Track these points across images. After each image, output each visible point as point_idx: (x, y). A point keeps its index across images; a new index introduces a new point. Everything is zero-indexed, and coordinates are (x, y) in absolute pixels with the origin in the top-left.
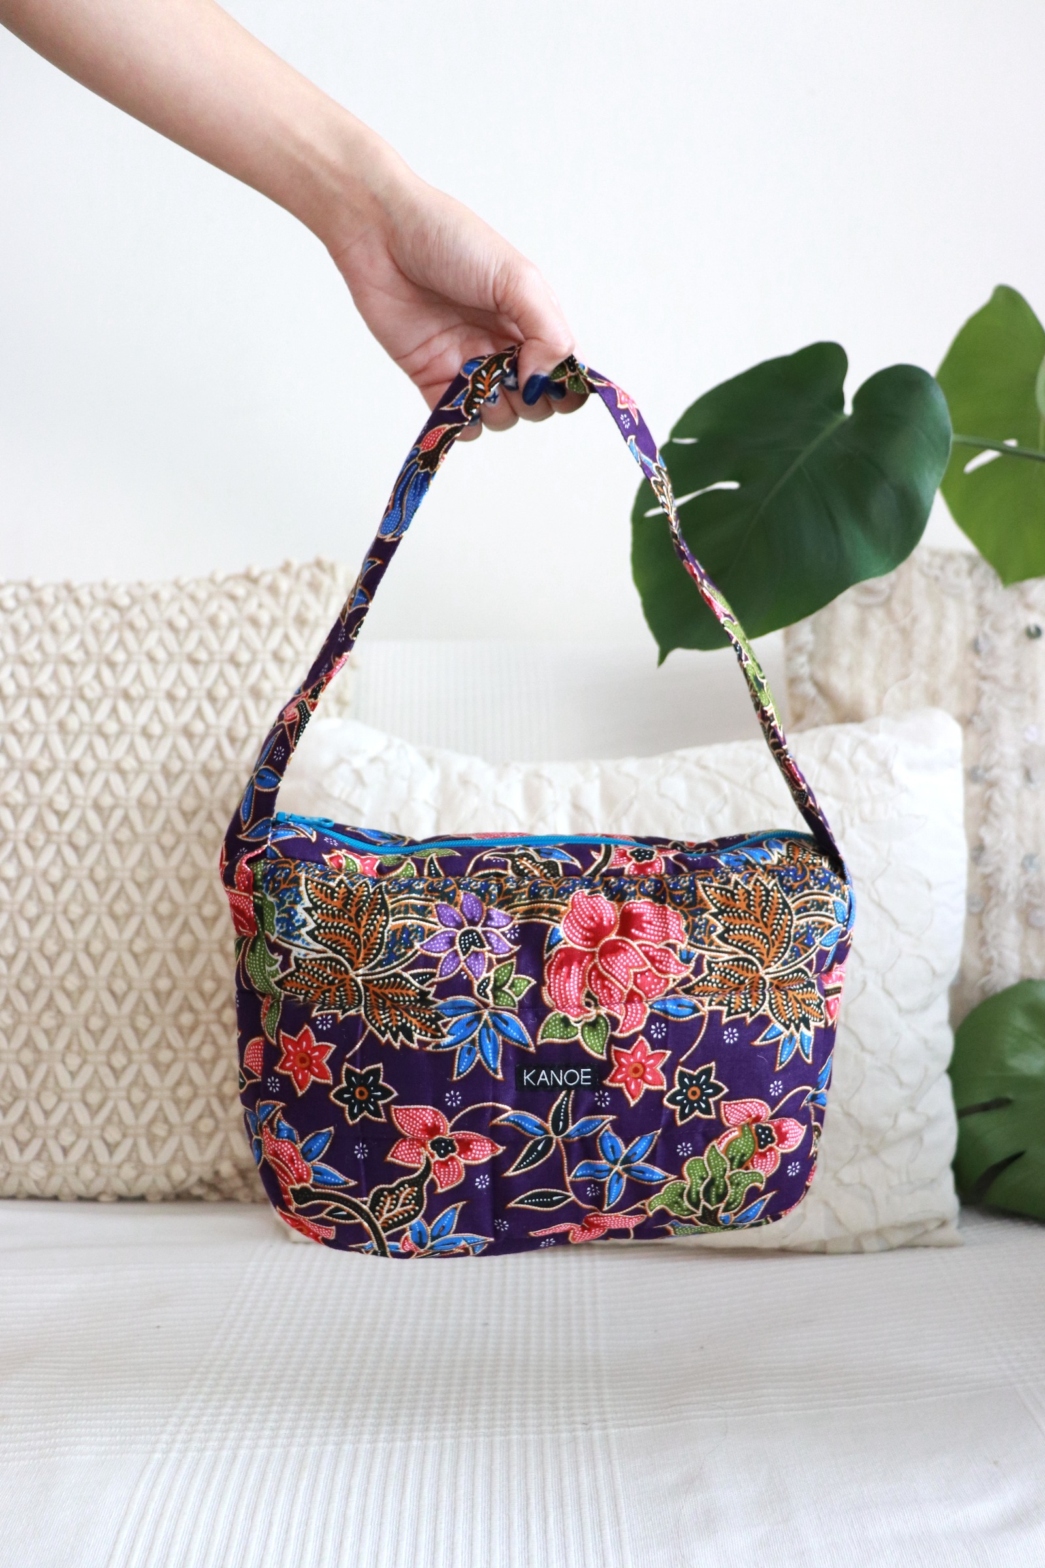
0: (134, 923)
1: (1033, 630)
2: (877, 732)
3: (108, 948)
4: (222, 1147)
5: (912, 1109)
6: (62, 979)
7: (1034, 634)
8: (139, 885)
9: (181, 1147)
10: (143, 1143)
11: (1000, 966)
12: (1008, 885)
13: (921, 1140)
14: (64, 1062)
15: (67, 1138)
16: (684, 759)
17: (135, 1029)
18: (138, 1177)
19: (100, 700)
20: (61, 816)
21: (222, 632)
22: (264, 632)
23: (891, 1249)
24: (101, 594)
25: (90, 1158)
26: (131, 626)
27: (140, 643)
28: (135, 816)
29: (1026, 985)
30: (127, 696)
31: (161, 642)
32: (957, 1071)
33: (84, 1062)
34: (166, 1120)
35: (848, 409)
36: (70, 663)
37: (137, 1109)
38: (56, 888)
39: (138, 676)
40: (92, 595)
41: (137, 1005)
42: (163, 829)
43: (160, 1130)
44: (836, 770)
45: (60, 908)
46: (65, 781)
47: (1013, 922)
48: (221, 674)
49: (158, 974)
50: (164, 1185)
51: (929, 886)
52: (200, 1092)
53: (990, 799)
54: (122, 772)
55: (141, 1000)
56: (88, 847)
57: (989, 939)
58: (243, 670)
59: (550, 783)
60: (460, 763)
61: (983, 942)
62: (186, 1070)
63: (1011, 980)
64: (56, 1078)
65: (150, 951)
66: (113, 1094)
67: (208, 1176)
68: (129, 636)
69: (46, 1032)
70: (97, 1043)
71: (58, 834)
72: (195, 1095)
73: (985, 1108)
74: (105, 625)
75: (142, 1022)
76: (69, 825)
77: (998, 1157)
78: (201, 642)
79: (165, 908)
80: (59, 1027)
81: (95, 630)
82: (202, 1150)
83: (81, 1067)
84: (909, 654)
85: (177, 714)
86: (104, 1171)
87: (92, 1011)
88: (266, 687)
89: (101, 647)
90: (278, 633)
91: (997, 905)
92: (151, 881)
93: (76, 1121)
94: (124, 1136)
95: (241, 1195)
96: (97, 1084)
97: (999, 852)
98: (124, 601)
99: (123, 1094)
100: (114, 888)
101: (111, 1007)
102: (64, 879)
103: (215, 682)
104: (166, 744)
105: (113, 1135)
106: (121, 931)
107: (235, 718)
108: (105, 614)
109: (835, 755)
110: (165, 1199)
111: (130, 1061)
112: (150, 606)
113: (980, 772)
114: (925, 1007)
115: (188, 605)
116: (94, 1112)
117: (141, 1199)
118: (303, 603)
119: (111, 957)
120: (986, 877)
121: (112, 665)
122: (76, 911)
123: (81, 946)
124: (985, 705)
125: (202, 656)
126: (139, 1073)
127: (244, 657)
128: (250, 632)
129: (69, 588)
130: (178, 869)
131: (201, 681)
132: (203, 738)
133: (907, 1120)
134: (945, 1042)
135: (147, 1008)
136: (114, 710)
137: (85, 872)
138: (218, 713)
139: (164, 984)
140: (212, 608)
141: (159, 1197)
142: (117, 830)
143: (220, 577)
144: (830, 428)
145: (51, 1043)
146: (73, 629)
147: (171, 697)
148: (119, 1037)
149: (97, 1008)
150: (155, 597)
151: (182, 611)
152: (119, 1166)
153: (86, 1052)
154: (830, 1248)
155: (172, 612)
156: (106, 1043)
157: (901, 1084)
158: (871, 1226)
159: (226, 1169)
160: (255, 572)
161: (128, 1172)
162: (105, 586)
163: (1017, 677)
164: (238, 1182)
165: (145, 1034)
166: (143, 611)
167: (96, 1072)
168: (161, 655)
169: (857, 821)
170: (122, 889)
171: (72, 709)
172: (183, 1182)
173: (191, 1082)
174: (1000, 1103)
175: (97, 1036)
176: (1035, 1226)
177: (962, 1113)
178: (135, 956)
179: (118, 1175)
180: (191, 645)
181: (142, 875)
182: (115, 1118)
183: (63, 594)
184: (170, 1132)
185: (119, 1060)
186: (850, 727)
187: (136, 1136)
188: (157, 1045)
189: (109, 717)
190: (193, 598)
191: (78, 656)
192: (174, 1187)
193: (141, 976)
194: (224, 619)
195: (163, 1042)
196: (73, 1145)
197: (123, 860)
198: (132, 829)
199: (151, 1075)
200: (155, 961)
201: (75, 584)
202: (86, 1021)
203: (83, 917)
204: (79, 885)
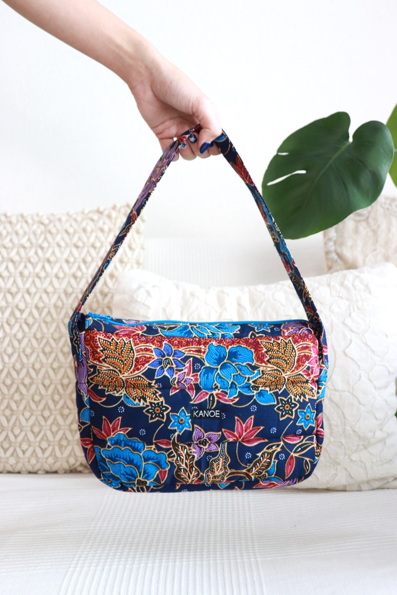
0: (53, 356)
2: (364, 273)
3: (42, 366)
5: (381, 430)
6: (23, 379)
8: (55, 340)
9: (73, 450)
10: (57, 449)
13: (385, 443)
14: (23, 415)
15: (25, 446)
16: (283, 285)
17: (53, 400)
18: (55, 463)
19: (37, 263)
20: (22, 312)
21: (88, 234)
22: (106, 234)
23: (373, 489)
24: (36, 219)
25: (34, 455)
26: (50, 232)
27: (54, 239)
28: (53, 311)
30: (49, 261)
31: (63, 238)
33: (32, 414)
34: (66, 439)
35: (351, 140)
36: (24, 247)
37: (54, 434)
38: (20, 342)
39: (53, 253)
40: (32, 219)
41: (54, 390)
42: (65, 316)
43: (64, 443)
44: (347, 288)
45: (21, 350)
46: (23, 297)
48: (88, 252)
49: (63, 377)
50: (66, 466)
51: (387, 336)
54: (47, 293)
55: (56, 388)
56: (33, 324)
58: (97, 250)
59: (228, 295)
60: (190, 287)
62: (75, 418)
64: (20, 421)
65: (59, 368)
66: (44, 428)
68: (49, 236)
69: (16, 402)
70: (37, 406)
71: (21, 319)
74: (39, 232)
75: (56, 397)
76: (25, 315)
78: (80, 238)
79: (66, 349)
80: (21, 400)
81: (34, 233)
83: (30, 417)
84: (377, 241)
85: (70, 268)
86: (41, 460)
87: (35, 393)
89: (37, 241)
92: (60, 338)
93: (28, 439)
94: (49, 445)
96: (37, 424)
98: (46, 222)
99: (48, 428)
100: (44, 341)
101: (43, 391)
102: (23, 338)
103: (86, 255)
104: (66, 281)
105: (44, 445)
106: (47, 359)
108: (38, 227)
109: (346, 282)
110: (66, 472)
111: (51, 414)
112: (57, 224)
114: (386, 387)
115: (73, 223)
116: (36, 435)
117: (56, 472)
119: (43, 370)
121: (42, 248)
122: (28, 351)
123: (30, 365)
125: (80, 244)
126: (55, 419)
127: (98, 244)
128: (100, 234)
129: (22, 216)
131: (80, 255)
132: (81, 278)
133: (379, 434)
134: (394, 402)
135: (58, 391)
136: (43, 267)
137: (32, 335)
138: (87, 268)
140: (84, 224)
141: (63, 472)
142: (45, 317)
143: (86, 211)
144: (344, 147)
145: (18, 407)
146: (25, 233)
147: (67, 261)
148: (47, 404)
150: (60, 220)
151: (71, 226)
152: (47, 458)
153: (33, 410)
154: (347, 488)
155: (67, 226)
156: (41, 406)
157: (376, 419)
158: (364, 478)
160: (101, 209)
161: (51, 460)
162: (37, 215)
165: (58, 402)
166: (54, 226)
167: (37, 419)
168: (63, 244)
169: (356, 309)
170: (48, 342)
171: (25, 267)
172: (74, 465)
175: (37, 404)
178: (53, 369)
179: (46, 462)
180: (75, 240)
181: (56, 336)
182: (45, 438)
183: (20, 219)
184: (68, 444)
185: (47, 413)
186: (352, 271)
187: (54, 446)
188: (62, 407)
189: (41, 270)
190: (75, 220)
191: (27, 245)
193: (56, 378)
194: (89, 229)
196: (27, 449)
197: (48, 329)
198: (52, 316)
199: (60, 420)
200: (62, 371)
201: (25, 214)
202: (33, 397)
203: (31, 354)
204: (30, 340)
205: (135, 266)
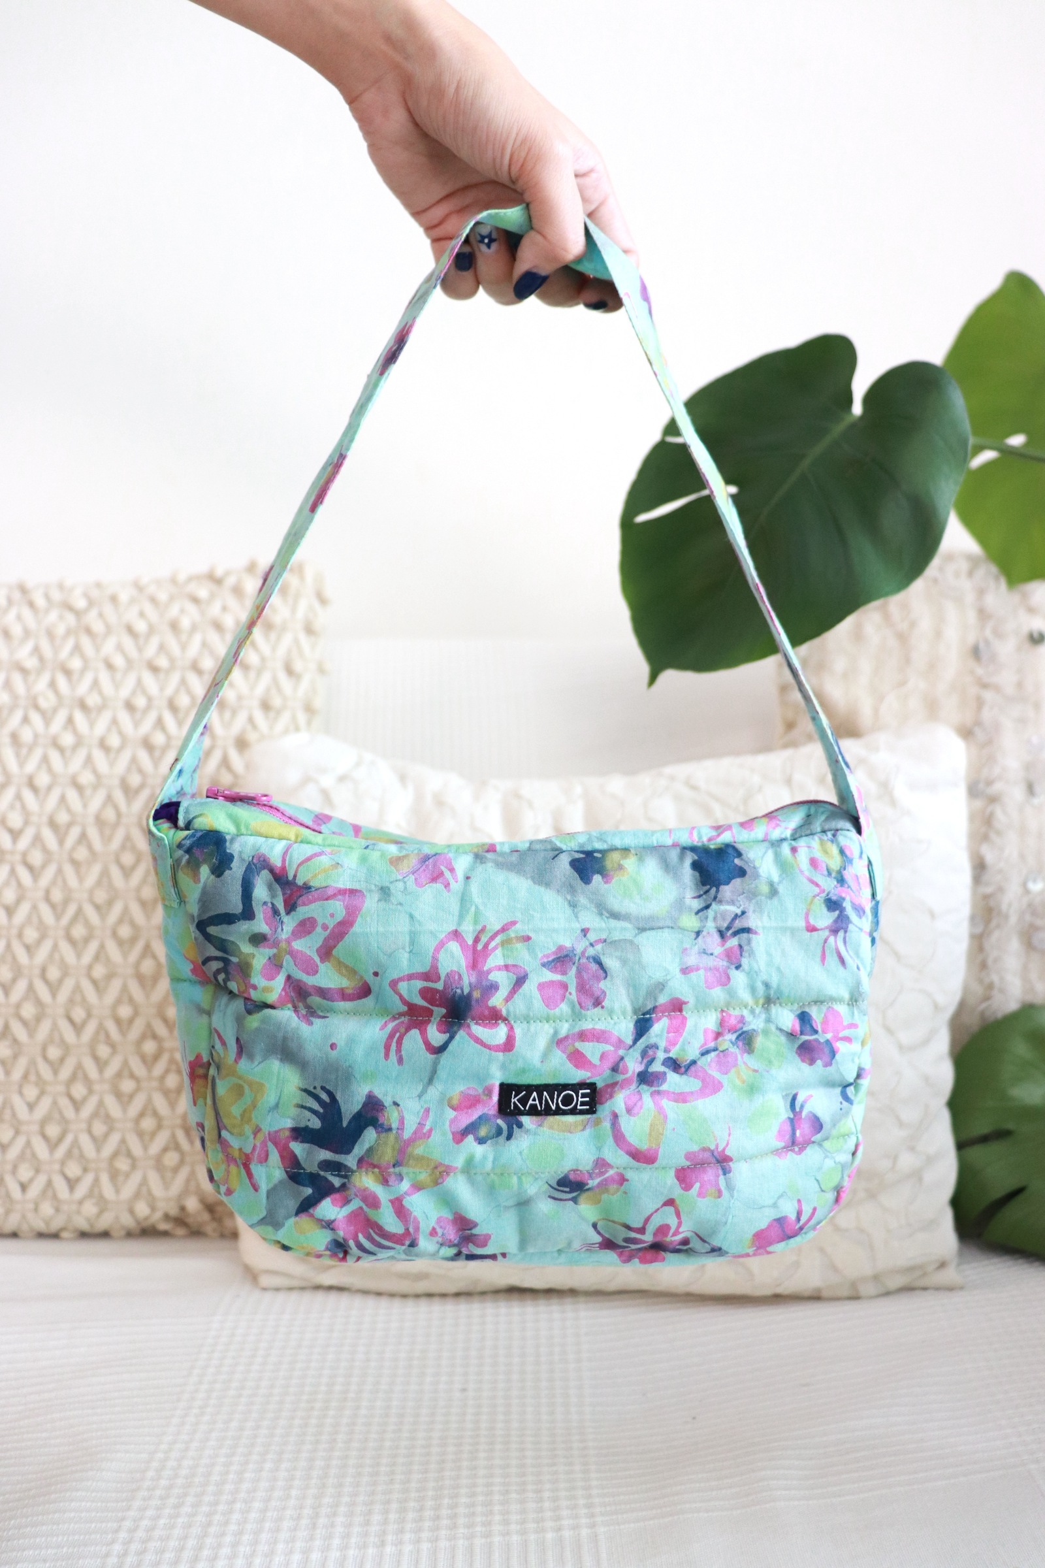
0: (93, 947)
1: (1036, 635)
2: (876, 749)
3: (65, 974)
4: (188, 1181)
5: (912, 1149)
6: (18, 1006)
7: (1036, 639)
8: (97, 907)
9: (144, 1182)
10: (105, 1179)
11: (1002, 991)
12: (1010, 905)
13: (920, 1179)
14: (21, 1093)
15: (25, 1173)
16: (672, 778)
17: (96, 1058)
18: (101, 1212)
19: (55, 710)
20: (15, 835)
21: (184, 637)
23: (887, 1294)
24: (56, 596)
25: (50, 1193)
26: (88, 631)
27: (98, 649)
28: (93, 834)
29: (1028, 1009)
30: (83, 706)
31: (119, 648)
32: (958, 1105)
33: (42, 1093)
34: (129, 1154)
35: (857, 409)
36: (24, 671)
37: (98, 1143)
38: (10, 911)
39: (96, 684)
40: (47, 597)
41: (97, 1032)
42: (123, 847)
43: (123, 1165)
45: (14, 931)
46: (18, 797)
47: (1015, 945)
48: (183, 682)
49: (118, 1002)
50: (127, 1221)
51: (932, 915)
52: (166, 1123)
53: (991, 815)
54: (79, 788)
55: (101, 1027)
56: (44, 867)
57: (990, 961)
59: (530, 805)
60: (435, 780)
61: (984, 966)
62: (149, 1101)
63: (1012, 1006)
64: (12, 1109)
65: (110, 976)
66: (73, 1127)
67: (174, 1211)
68: (86, 642)
70: (56, 1072)
71: (12, 853)
72: (159, 1127)
73: (984, 1139)
74: (61, 630)
76: (24, 843)
77: (998, 1193)
78: (162, 648)
79: (125, 932)
80: (15, 1057)
81: (50, 634)
82: (166, 1185)
83: (38, 1098)
84: (907, 660)
85: (137, 724)
86: (65, 1207)
87: (49, 1041)
89: (56, 651)
91: (998, 926)
92: (110, 903)
93: (34, 1155)
94: (85, 1170)
95: (209, 1228)
96: (57, 1116)
97: (1000, 871)
98: (81, 604)
99: (84, 1126)
100: (71, 910)
101: (69, 1035)
102: (19, 901)
103: (177, 691)
104: (125, 757)
105: (73, 1170)
106: (79, 955)
108: (61, 617)
110: (129, 1235)
112: (108, 610)
113: (981, 786)
114: (926, 1042)
115: (148, 608)
116: (53, 1145)
117: (105, 1235)
119: (69, 984)
120: (986, 897)
121: (68, 673)
122: (31, 935)
123: (37, 971)
124: (987, 715)
125: (163, 662)
126: (101, 1104)
127: (207, 663)
128: (213, 637)
129: (23, 589)
130: (138, 889)
131: (162, 689)
132: (165, 750)
133: (907, 1161)
134: (945, 1075)
135: (107, 1036)
136: (70, 721)
137: (40, 894)
138: (180, 724)
139: (125, 1011)
140: (174, 611)
141: (123, 1233)
142: (73, 849)
143: (182, 577)
144: (838, 429)
145: (8, 1073)
146: (27, 633)
147: (130, 706)
148: (79, 1067)
149: (54, 1037)
150: (114, 599)
151: (142, 614)
152: (81, 1202)
153: (44, 1082)
154: (825, 1294)
155: (131, 615)
156: (65, 1073)
157: (901, 1124)
158: (868, 1271)
159: (192, 1204)
160: (219, 572)
161: (90, 1209)
162: (61, 587)
163: (1020, 685)
164: (206, 1216)
165: (106, 1063)
166: (101, 615)
167: (55, 1103)
168: (119, 661)
170: (79, 912)
171: (26, 720)
172: (146, 1219)
173: (155, 1114)
174: (1001, 1135)
175: (55, 1067)
176: (1037, 1264)
177: (961, 1146)
178: (95, 982)
179: (79, 1212)
180: (151, 650)
181: (101, 896)
182: (76, 1152)
183: (17, 595)
184: (134, 1166)
185: (79, 1090)
187: (97, 1171)
188: (119, 1075)
189: (65, 728)
190: (153, 600)
191: (31, 663)
192: (138, 1222)
193: (101, 1003)
194: (185, 623)
195: (125, 1071)
196: (31, 1180)
197: (81, 879)
198: (90, 848)
199: (113, 1106)
200: (115, 987)
201: (30, 584)
202: (44, 1050)
203: (39, 942)
204: (35, 907)
205: (302, 718)
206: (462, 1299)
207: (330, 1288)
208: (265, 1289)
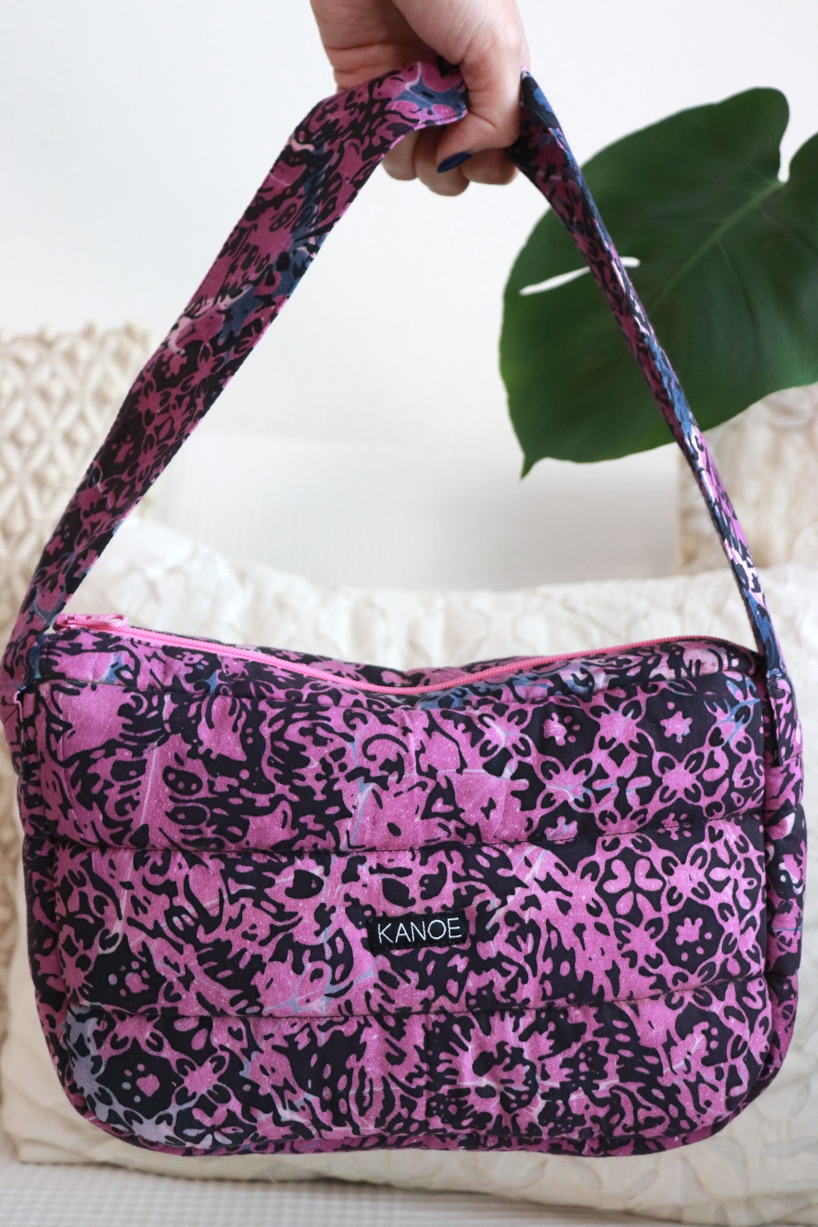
2: (785, 581)
13: (808, 1087)
16: (547, 598)
22: (55, 408)
35: (784, 175)
58: (26, 450)
59: (383, 614)
60: (278, 582)
88: (53, 474)
90: (71, 412)
107: (11, 509)
118: (106, 377)
127: (28, 435)
128: (38, 406)
143: (7, 337)
144: (758, 197)
158: (739, 1192)
160: (51, 334)
206: (258, 1186)
207: (104, 1165)
208: (24, 1163)
